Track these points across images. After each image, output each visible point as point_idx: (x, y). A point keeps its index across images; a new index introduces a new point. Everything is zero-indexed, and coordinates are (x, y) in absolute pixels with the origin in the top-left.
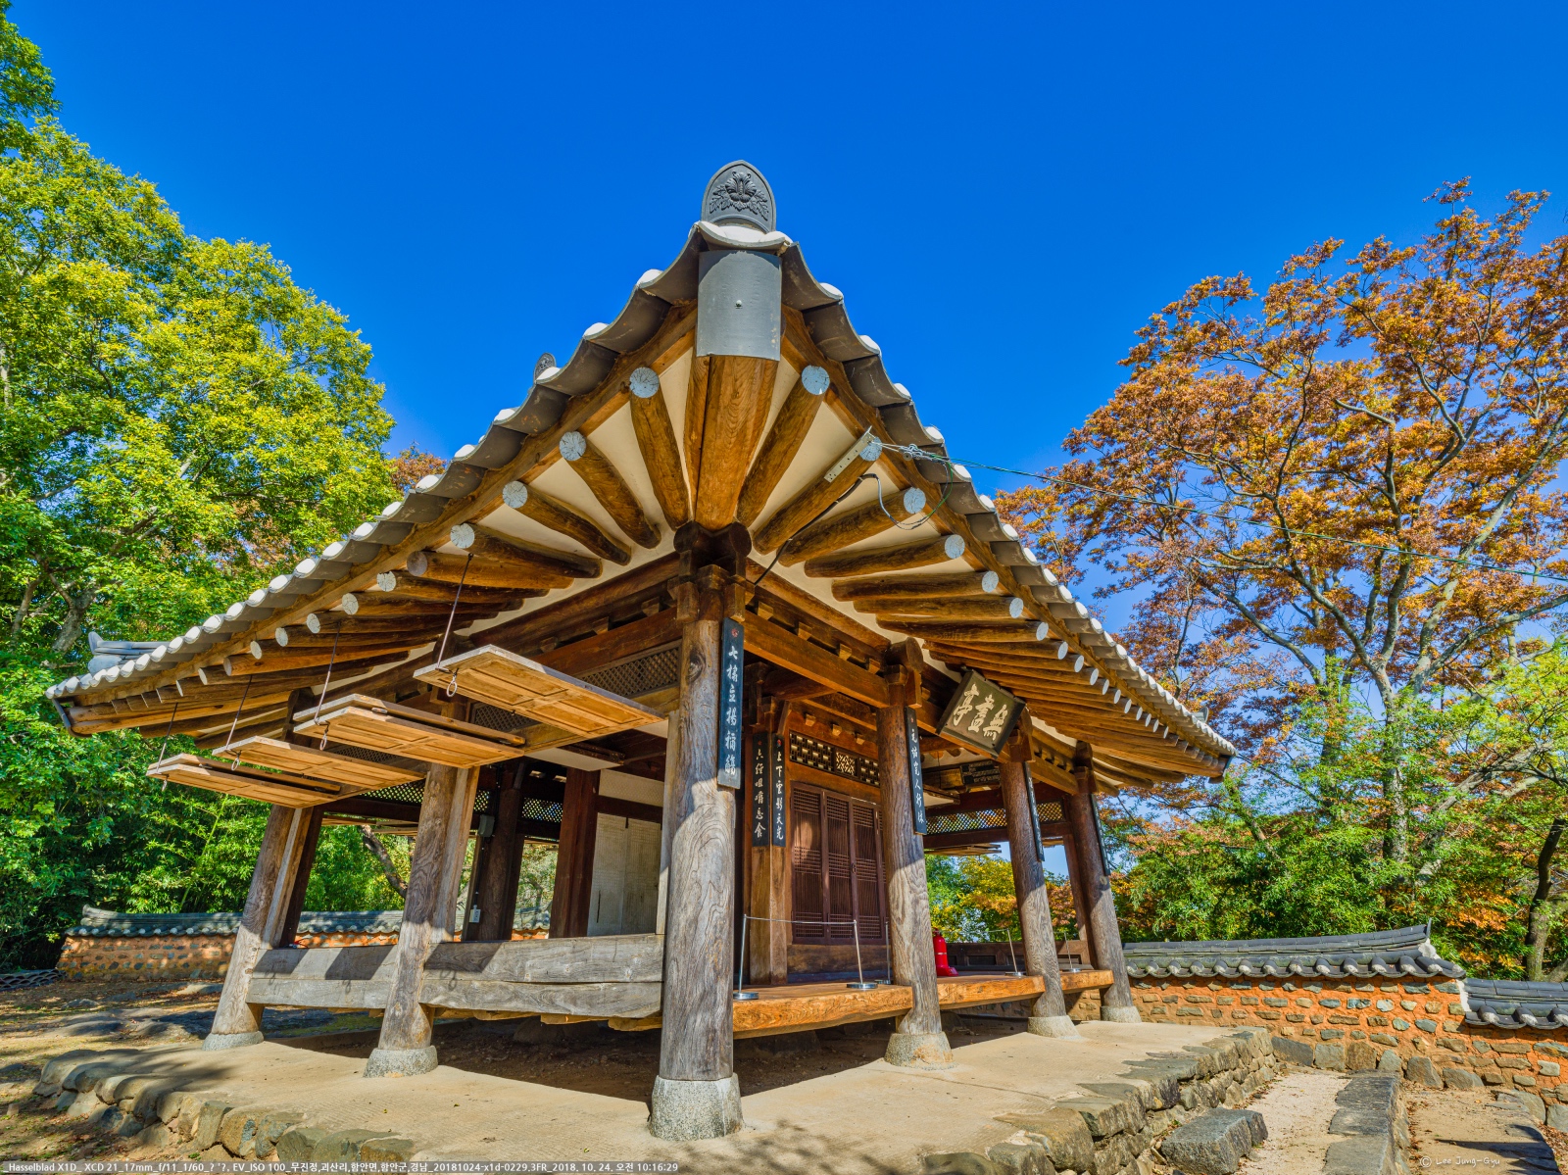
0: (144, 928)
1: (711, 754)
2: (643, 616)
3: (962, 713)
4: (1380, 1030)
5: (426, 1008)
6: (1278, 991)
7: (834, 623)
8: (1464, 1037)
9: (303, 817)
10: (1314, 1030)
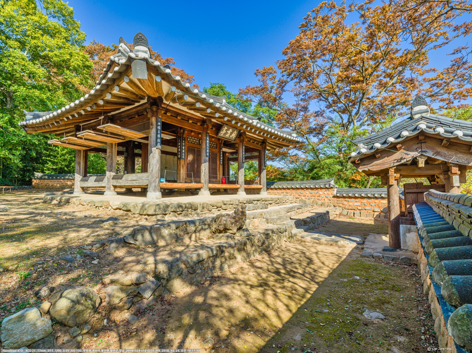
0: (50, 177)
1: (155, 143)
2: (143, 114)
3: (223, 133)
4: (319, 197)
5: (113, 186)
6: (303, 191)
7: (188, 115)
8: (333, 198)
9: (83, 152)
10: (307, 198)
